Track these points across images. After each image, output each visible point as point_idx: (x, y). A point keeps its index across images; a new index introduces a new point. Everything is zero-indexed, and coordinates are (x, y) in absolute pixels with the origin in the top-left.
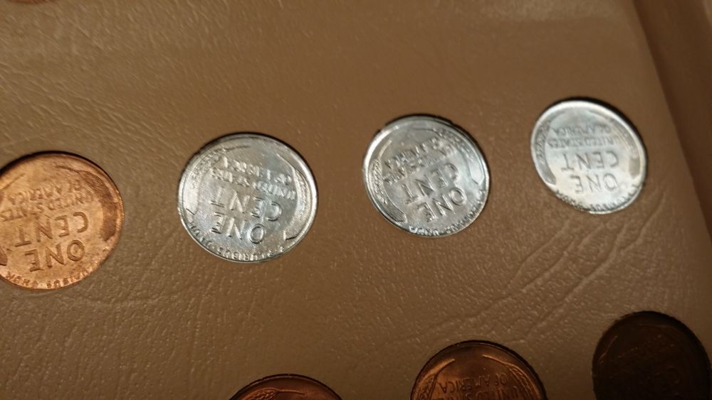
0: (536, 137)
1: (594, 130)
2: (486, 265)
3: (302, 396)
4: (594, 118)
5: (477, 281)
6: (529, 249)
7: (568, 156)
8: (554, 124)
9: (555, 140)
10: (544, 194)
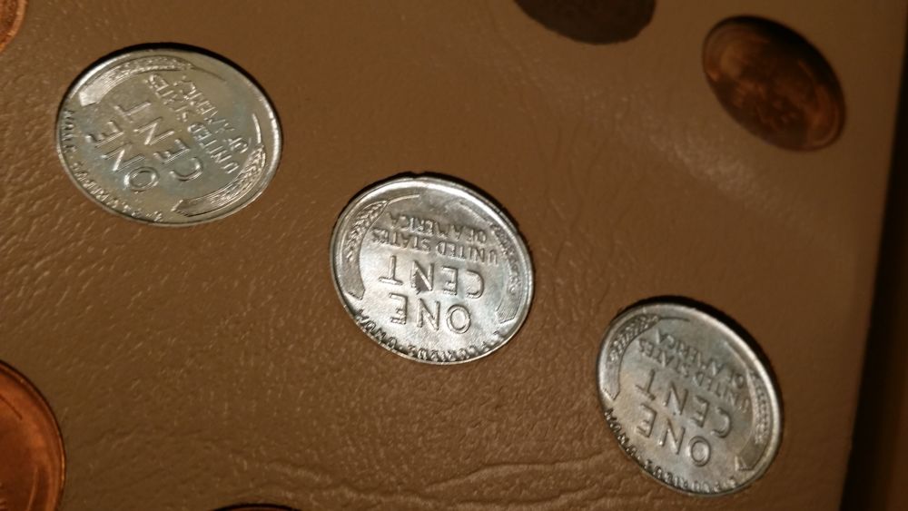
0: (627, 324)
1: (719, 370)
2: (429, 433)
3: (18, 419)
4: (729, 354)
5: (400, 445)
6: (511, 455)
7: (657, 374)
8: (665, 326)
9: (652, 344)
10: (587, 398)
